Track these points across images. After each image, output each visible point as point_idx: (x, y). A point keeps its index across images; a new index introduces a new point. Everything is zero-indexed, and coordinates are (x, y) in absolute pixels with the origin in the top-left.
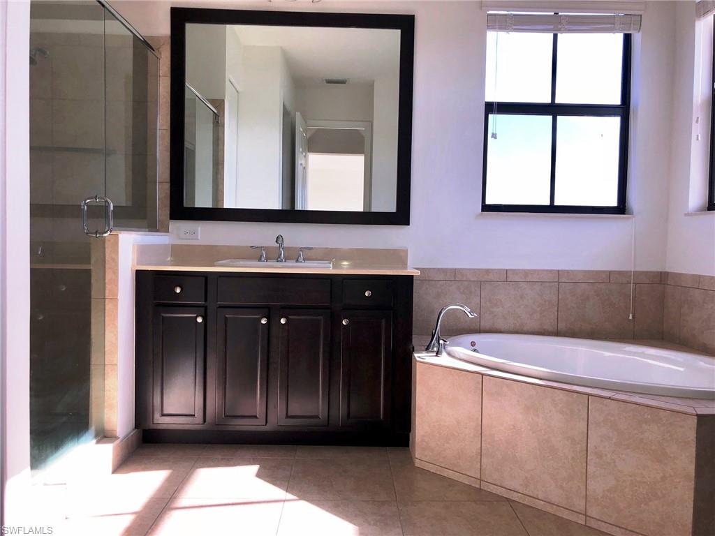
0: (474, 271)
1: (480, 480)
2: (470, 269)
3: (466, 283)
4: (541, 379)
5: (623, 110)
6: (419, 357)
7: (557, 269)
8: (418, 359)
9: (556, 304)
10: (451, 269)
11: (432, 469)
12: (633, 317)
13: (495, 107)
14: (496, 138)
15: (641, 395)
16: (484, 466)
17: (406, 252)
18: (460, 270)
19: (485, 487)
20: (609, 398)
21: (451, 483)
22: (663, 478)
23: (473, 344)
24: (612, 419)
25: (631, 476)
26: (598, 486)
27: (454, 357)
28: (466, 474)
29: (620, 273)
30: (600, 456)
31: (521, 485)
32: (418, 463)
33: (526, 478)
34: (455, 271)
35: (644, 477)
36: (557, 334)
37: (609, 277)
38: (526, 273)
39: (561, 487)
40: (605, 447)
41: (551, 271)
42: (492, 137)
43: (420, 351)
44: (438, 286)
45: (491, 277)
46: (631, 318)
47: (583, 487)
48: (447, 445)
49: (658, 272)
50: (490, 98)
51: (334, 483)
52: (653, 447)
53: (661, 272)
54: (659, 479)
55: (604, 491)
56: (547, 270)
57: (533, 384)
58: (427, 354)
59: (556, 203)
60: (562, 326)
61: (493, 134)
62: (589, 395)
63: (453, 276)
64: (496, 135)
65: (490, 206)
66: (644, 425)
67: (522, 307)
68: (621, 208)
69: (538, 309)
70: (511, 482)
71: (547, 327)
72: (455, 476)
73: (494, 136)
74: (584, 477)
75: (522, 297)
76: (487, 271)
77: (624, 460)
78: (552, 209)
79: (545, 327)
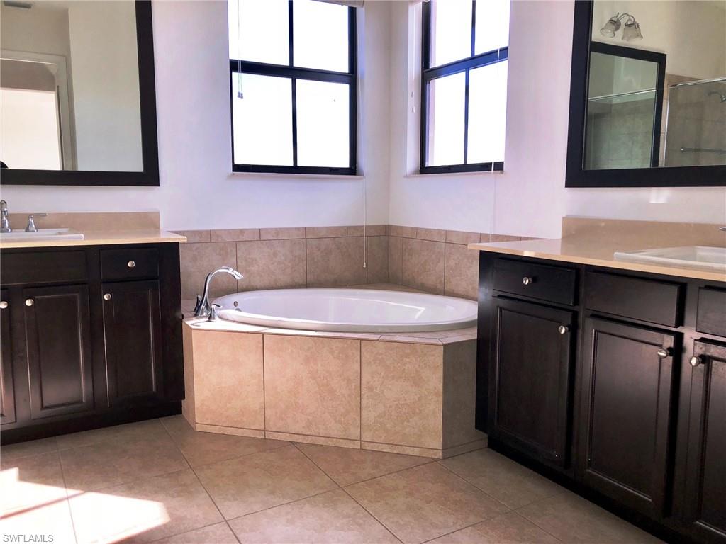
0: (229, 232)
1: (265, 431)
2: (225, 230)
3: (223, 244)
4: (316, 331)
5: (351, 78)
6: (192, 324)
7: (304, 226)
8: (193, 327)
9: (304, 258)
10: (207, 231)
11: (215, 430)
12: (367, 266)
13: (240, 66)
14: (242, 98)
15: (399, 334)
16: (267, 417)
17: (157, 215)
18: (215, 231)
19: (270, 436)
20: (378, 340)
21: (237, 440)
22: (420, 399)
23: (236, 304)
24: (380, 357)
25: (395, 401)
26: (370, 415)
27: (227, 320)
28: (251, 427)
29: (355, 228)
30: (371, 389)
31: (304, 427)
32: (198, 428)
33: (308, 420)
34: (210, 233)
35: (405, 400)
36: (307, 286)
37: (347, 232)
38: (278, 231)
39: (340, 422)
40: (375, 381)
41: (298, 229)
42: (239, 96)
43: (190, 318)
44: (194, 249)
45: (245, 237)
46: (365, 266)
47: (358, 418)
48: (228, 405)
49: (383, 225)
50: (234, 55)
51: (117, 466)
52: (412, 375)
53: (386, 226)
54: (417, 399)
55: (375, 417)
56: (296, 228)
57: (311, 336)
58: (198, 321)
59: (300, 164)
60: (310, 278)
61: (239, 93)
62: (361, 340)
63: (208, 238)
64: (242, 94)
65: (238, 166)
66: (405, 359)
67: (276, 264)
68: (353, 170)
69: (290, 265)
70: (295, 426)
71: (298, 280)
72: (240, 432)
73: (240, 96)
74: (359, 409)
75: (275, 254)
76: (242, 231)
77: (390, 389)
78: (295, 169)
79: (296, 281)
